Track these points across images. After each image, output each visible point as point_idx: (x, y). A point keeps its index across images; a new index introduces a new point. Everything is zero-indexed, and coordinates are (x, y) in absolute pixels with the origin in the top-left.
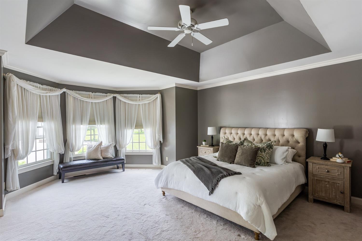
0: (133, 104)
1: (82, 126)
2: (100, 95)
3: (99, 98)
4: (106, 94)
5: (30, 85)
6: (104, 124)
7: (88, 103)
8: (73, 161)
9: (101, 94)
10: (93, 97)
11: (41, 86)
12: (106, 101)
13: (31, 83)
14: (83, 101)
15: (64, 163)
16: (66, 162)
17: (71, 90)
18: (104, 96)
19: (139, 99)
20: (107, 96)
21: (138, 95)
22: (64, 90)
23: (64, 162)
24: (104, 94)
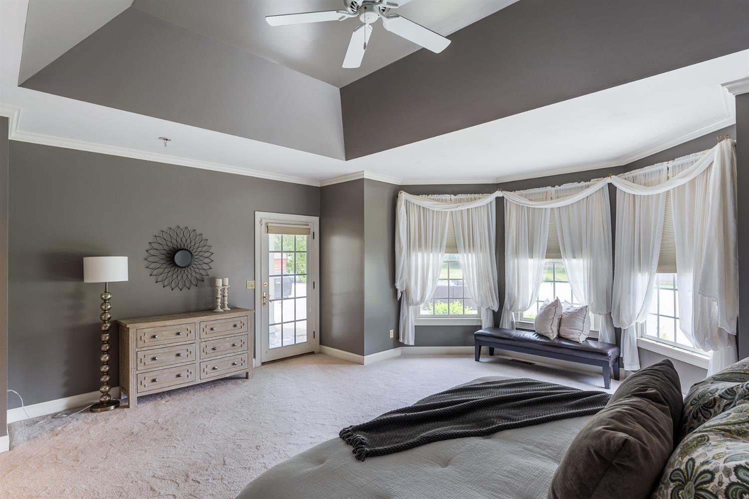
0: (648, 196)
1: (531, 261)
2: (570, 189)
3: (567, 196)
4: (587, 181)
5: (433, 199)
6: (582, 257)
7: (544, 211)
8: (517, 329)
9: (576, 185)
10: (553, 196)
11: (453, 197)
12: (585, 200)
13: (435, 196)
14: (534, 208)
15: (500, 329)
16: (503, 328)
17: (511, 191)
18: (582, 187)
19: (668, 177)
20: (588, 186)
21: (664, 165)
22: (499, 194)
23: (500, 327)
24: (583, 184)
